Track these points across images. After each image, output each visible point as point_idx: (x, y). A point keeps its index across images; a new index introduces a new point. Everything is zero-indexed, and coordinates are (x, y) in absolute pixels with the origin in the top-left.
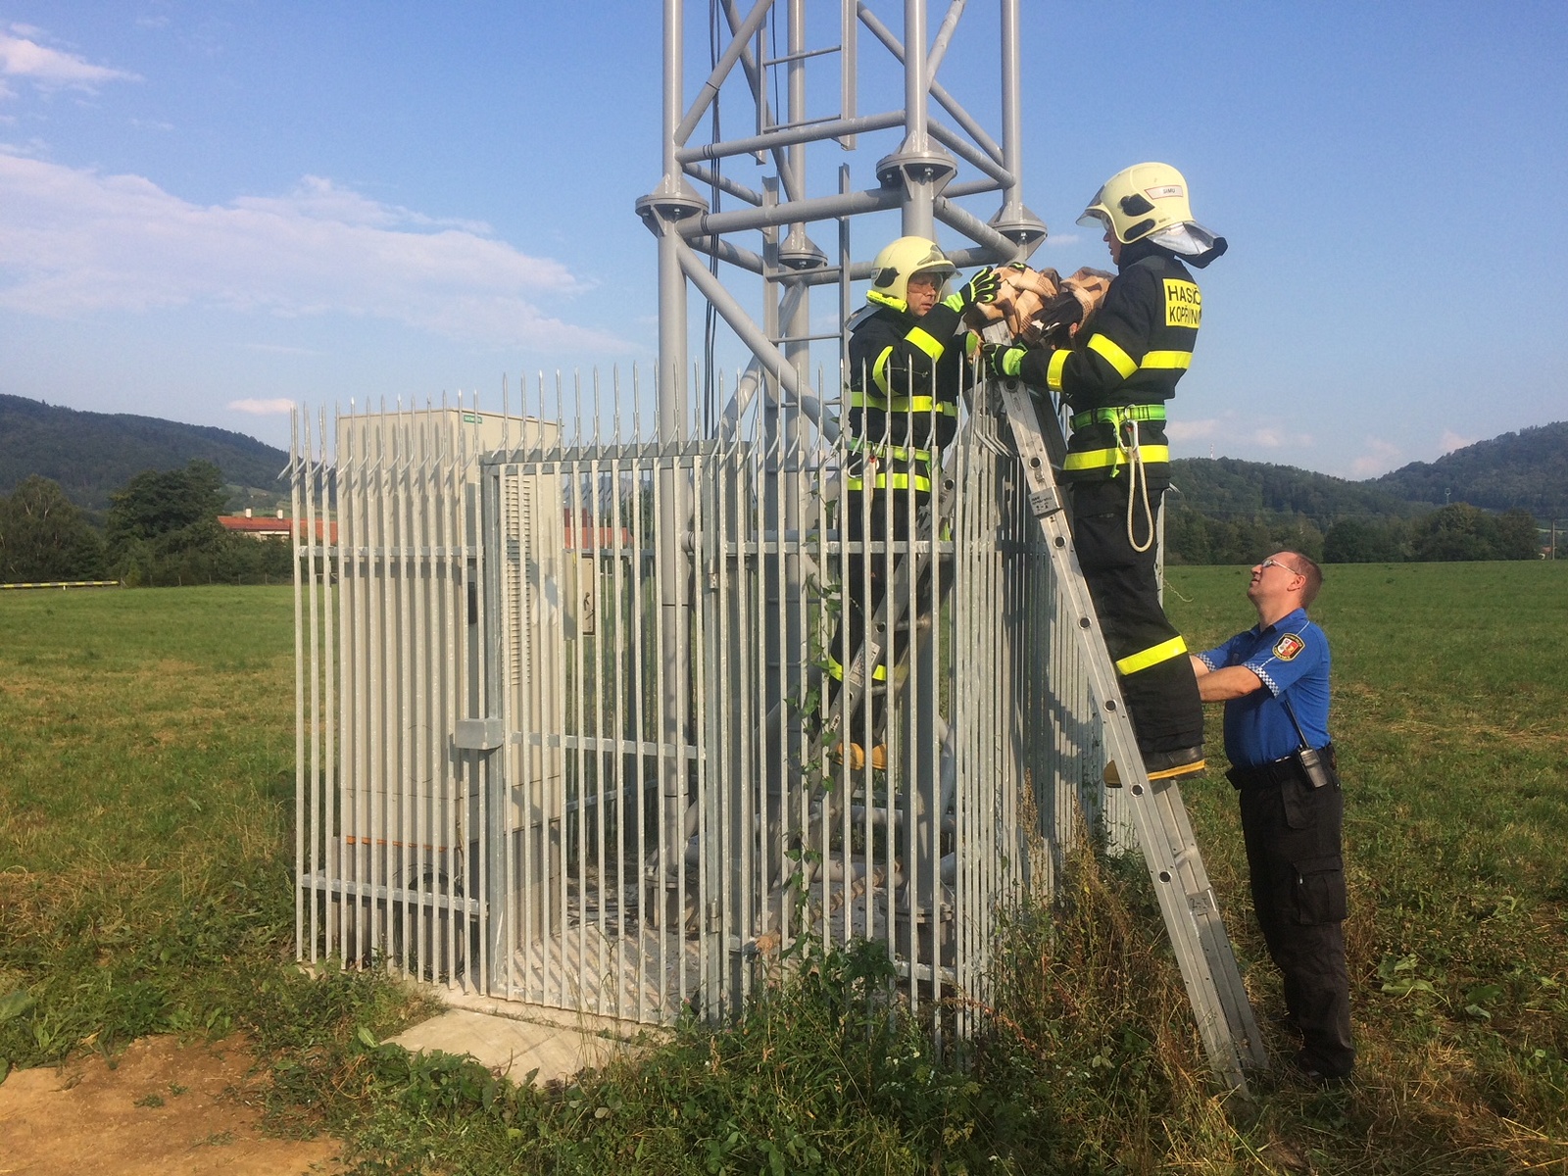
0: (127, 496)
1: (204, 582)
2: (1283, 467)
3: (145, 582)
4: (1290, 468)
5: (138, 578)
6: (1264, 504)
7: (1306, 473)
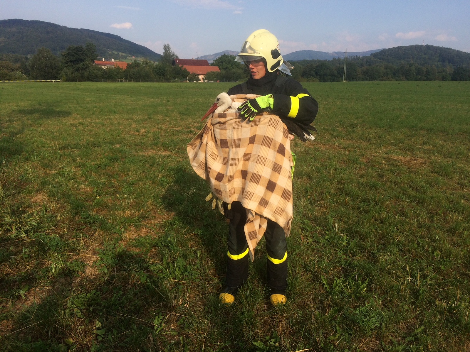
0: (66, 54)
1: (85, 81)
2: (447, 48)
3: (67, 80)
4: (449, 49)
5: (65, 79)
6: (439, 61)
7: (455, 50)
